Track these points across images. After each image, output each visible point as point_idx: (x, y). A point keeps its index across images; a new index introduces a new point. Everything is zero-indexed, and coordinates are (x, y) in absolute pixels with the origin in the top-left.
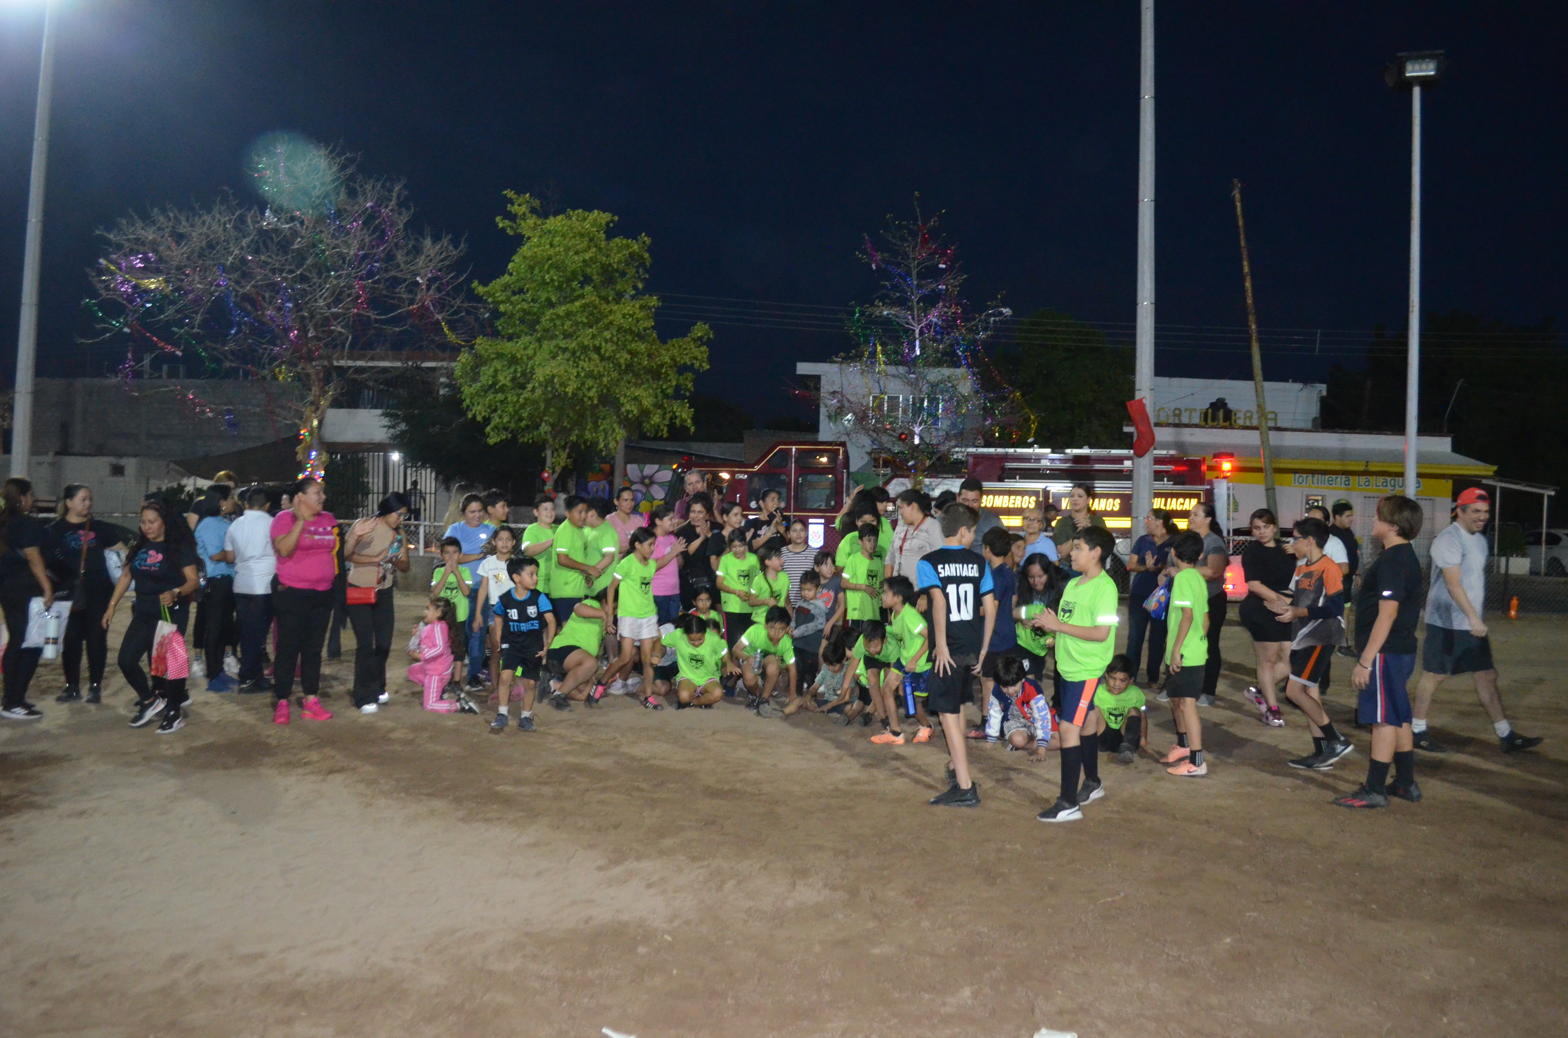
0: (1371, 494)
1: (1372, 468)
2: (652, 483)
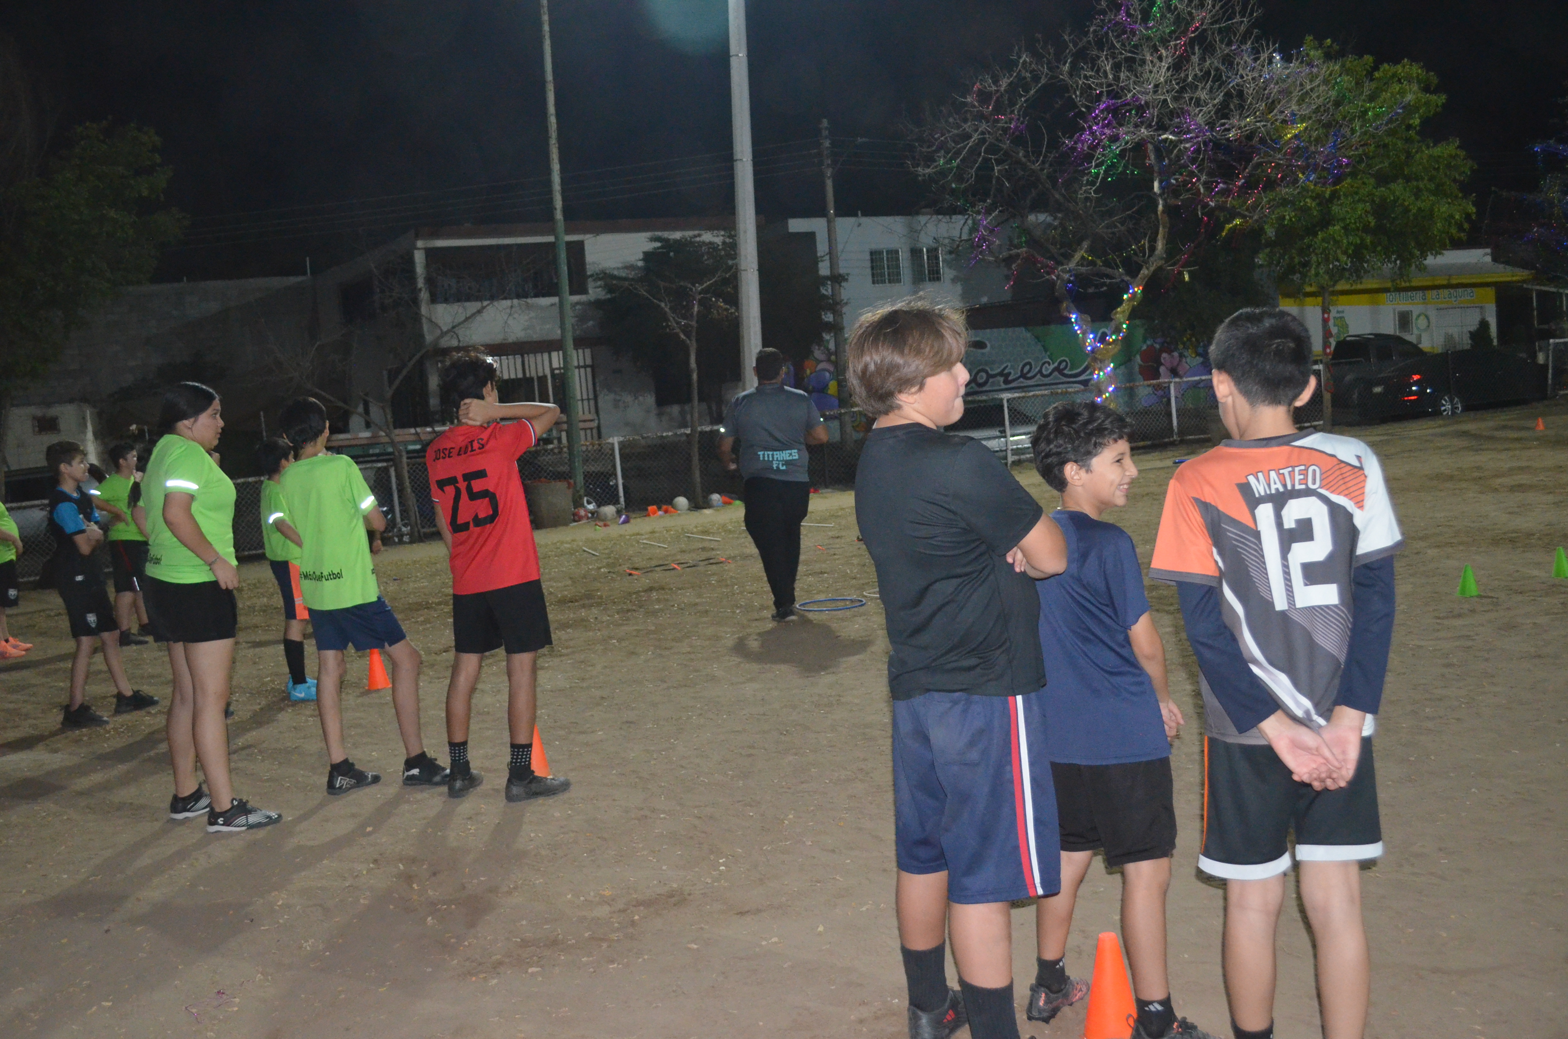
0: (1443, 306)
1: (1454, 282)
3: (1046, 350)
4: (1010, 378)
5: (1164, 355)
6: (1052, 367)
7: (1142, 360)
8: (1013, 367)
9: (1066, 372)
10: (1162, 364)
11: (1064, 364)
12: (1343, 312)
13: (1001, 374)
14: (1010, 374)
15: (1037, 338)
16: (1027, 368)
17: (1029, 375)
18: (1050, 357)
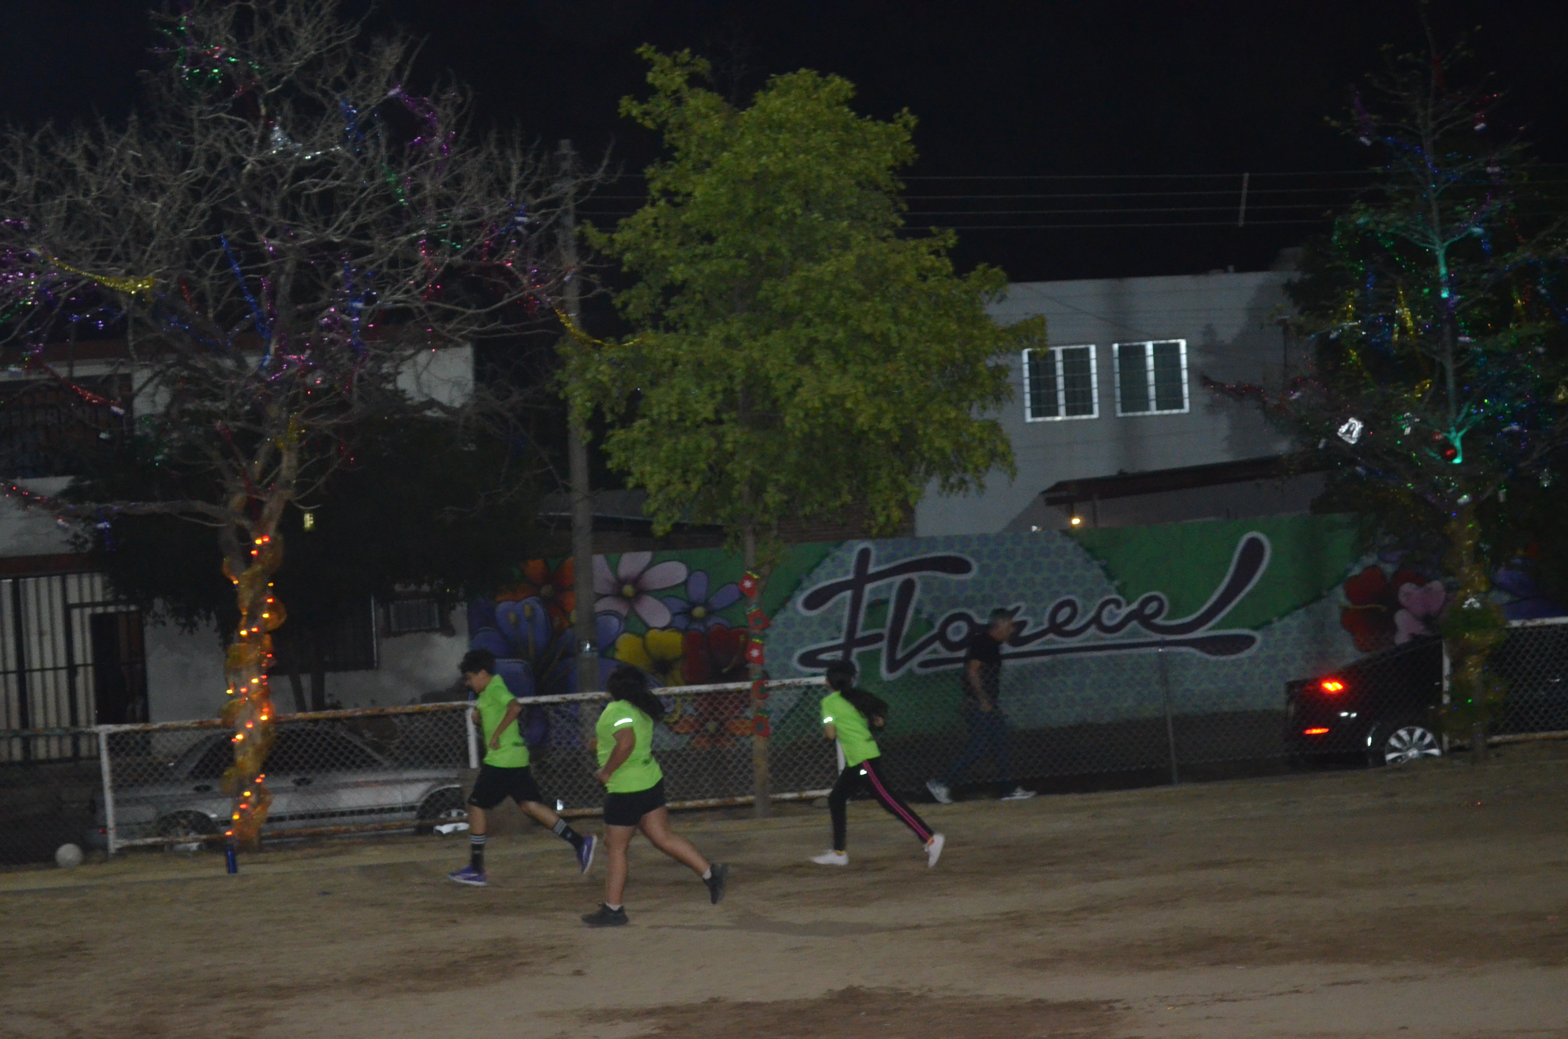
2: (641, 591)
3: (1111, 577)
4: (1026, 632)
5: (1407, 587)
6: (1125, 611)
7: (1349, 595)
8: (1031, 611)
9: (1159, 621)
10: (1400, 607)
11: (1154, 605)
14: (1023, 624)
16: (1065, 612)
17: (1071, 627)
18: (1120, 590)
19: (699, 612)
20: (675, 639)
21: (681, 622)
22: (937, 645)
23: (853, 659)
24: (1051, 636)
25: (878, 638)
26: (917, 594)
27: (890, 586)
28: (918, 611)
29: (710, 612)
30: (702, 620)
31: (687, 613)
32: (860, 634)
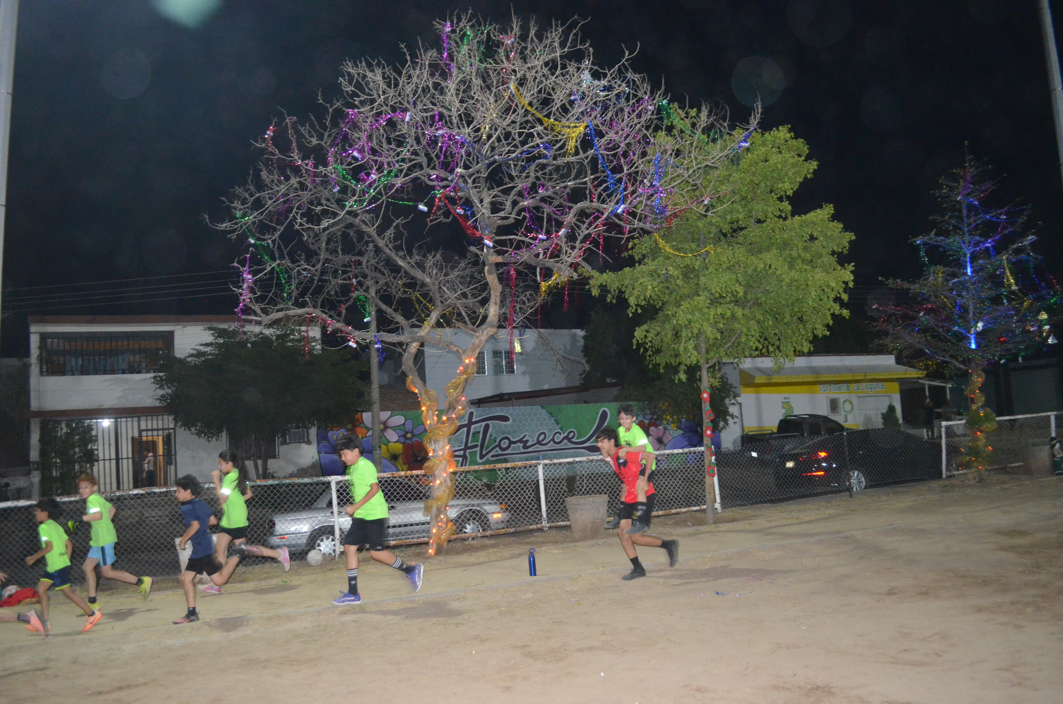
0: (862, 395)
1: (869, 377)
2: (386, 427)
3: (558, 424)
4: (528, 444)
5: (652, 428)
6: (562, 436)
8: (530, 436)
9: (574, 440)
11: (572, 434)
12: (788, 398)
13: (520, 441)
14: (528, 441)
15: (550, 413)
16: (543, 436)
17: (544, 442)
18: (561, 429)
19: (409, 435)
20: (400, 446)
21: (402, 440)
22: (498, 449)
23: (467, 454)
24: (537, 445)
25: (476, 446)
26: (490, 429)
27: (481, 426)
28: (491, 436)
29: (413, 436)
30: (410, 439)
31: (404, 436)
32: (469, 445)
